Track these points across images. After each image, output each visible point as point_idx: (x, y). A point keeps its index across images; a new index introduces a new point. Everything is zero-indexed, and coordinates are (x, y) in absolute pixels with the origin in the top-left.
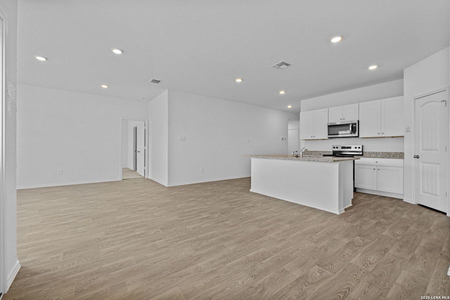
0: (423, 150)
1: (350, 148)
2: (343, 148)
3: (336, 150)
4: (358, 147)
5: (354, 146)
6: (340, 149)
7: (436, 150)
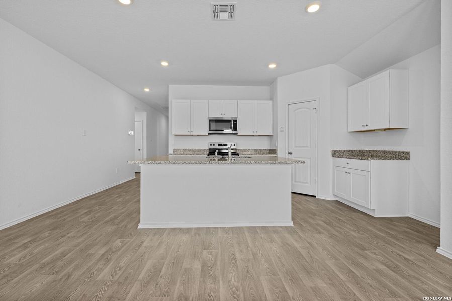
0: (296, 147)
1: (226, 145)
2: (220, 145)
3: (212, 147)
4: (233, 144)
5: (231, 143)
6: (216, 147)
7: (307, 147)
